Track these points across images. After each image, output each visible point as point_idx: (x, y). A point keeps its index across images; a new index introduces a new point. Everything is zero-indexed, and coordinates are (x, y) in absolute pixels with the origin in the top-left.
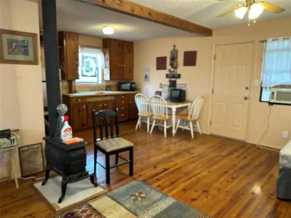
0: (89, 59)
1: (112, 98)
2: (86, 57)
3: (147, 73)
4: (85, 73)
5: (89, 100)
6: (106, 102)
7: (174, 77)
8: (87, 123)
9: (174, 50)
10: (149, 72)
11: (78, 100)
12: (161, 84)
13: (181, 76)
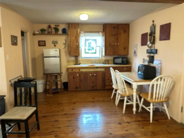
0: (90, 41)
1: (103, 70)
2: (88, 40)
3: (135, 49)
4: (87, 51)
5: (82, 70)
6: (96, 72)
7: (151, 53)
8: (80, 87)
9: (153, 25)
10: (137, 49)
11: (73, 70)
12: (144, 59)
13: (158, 52)
